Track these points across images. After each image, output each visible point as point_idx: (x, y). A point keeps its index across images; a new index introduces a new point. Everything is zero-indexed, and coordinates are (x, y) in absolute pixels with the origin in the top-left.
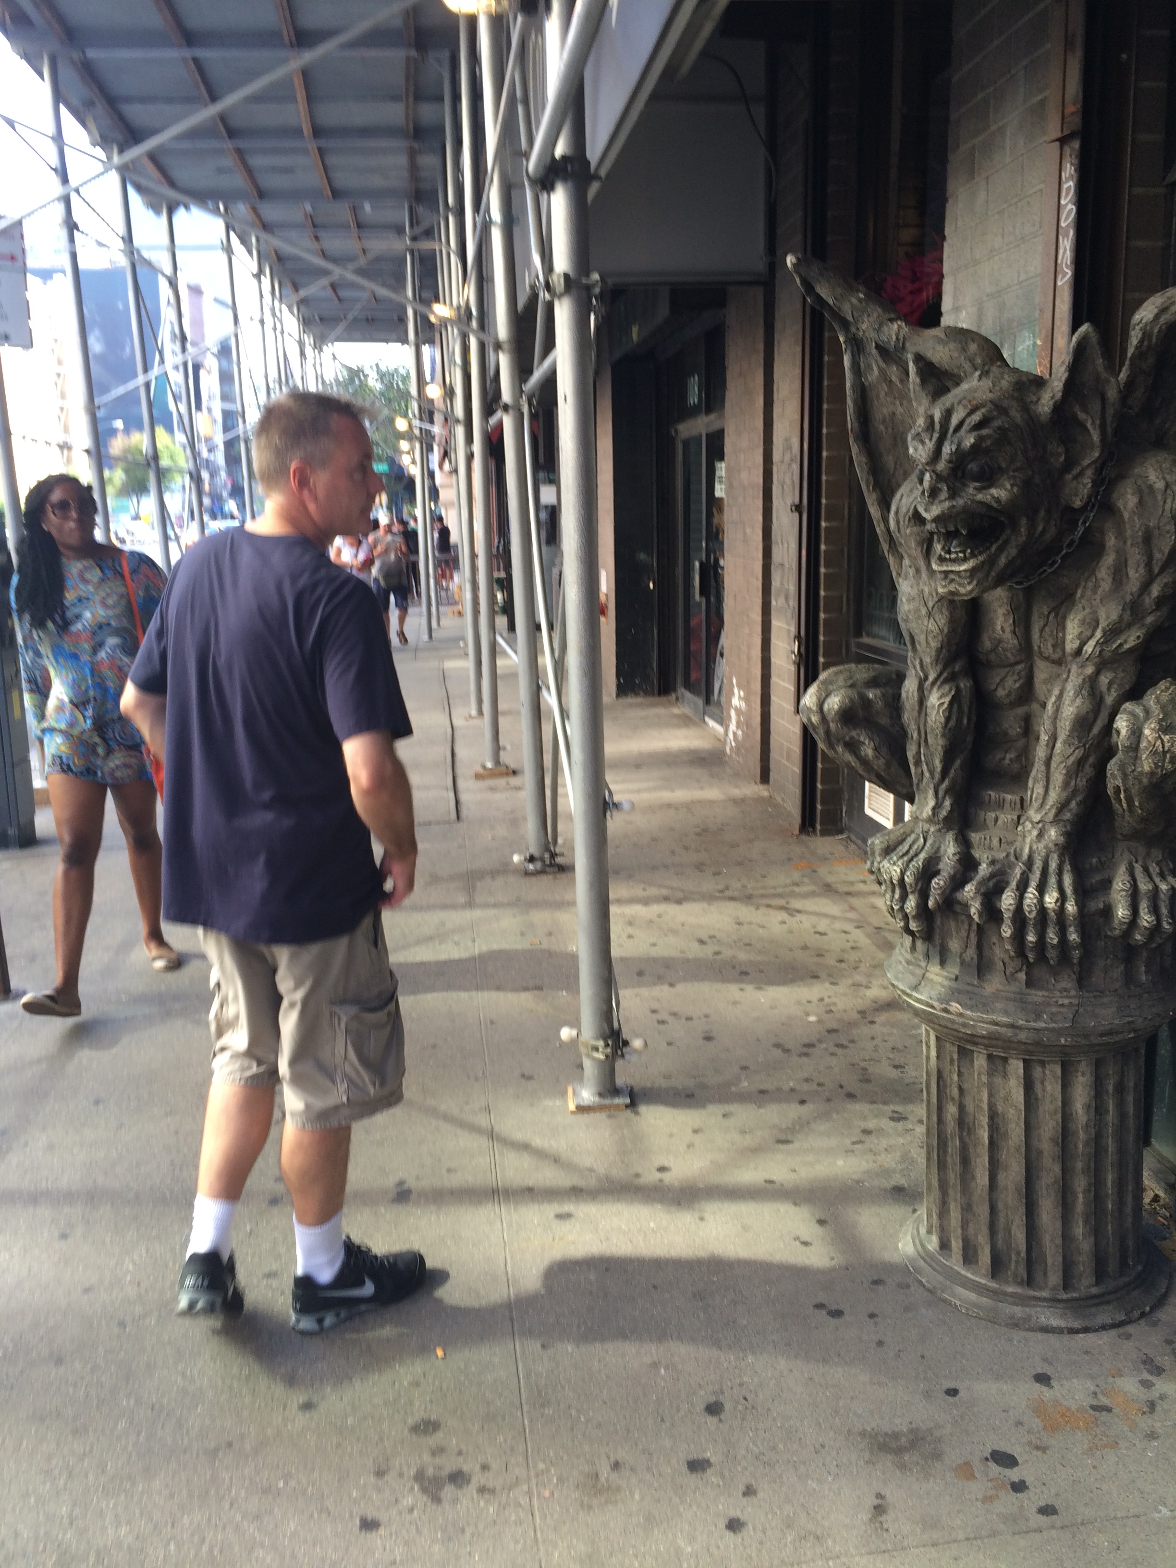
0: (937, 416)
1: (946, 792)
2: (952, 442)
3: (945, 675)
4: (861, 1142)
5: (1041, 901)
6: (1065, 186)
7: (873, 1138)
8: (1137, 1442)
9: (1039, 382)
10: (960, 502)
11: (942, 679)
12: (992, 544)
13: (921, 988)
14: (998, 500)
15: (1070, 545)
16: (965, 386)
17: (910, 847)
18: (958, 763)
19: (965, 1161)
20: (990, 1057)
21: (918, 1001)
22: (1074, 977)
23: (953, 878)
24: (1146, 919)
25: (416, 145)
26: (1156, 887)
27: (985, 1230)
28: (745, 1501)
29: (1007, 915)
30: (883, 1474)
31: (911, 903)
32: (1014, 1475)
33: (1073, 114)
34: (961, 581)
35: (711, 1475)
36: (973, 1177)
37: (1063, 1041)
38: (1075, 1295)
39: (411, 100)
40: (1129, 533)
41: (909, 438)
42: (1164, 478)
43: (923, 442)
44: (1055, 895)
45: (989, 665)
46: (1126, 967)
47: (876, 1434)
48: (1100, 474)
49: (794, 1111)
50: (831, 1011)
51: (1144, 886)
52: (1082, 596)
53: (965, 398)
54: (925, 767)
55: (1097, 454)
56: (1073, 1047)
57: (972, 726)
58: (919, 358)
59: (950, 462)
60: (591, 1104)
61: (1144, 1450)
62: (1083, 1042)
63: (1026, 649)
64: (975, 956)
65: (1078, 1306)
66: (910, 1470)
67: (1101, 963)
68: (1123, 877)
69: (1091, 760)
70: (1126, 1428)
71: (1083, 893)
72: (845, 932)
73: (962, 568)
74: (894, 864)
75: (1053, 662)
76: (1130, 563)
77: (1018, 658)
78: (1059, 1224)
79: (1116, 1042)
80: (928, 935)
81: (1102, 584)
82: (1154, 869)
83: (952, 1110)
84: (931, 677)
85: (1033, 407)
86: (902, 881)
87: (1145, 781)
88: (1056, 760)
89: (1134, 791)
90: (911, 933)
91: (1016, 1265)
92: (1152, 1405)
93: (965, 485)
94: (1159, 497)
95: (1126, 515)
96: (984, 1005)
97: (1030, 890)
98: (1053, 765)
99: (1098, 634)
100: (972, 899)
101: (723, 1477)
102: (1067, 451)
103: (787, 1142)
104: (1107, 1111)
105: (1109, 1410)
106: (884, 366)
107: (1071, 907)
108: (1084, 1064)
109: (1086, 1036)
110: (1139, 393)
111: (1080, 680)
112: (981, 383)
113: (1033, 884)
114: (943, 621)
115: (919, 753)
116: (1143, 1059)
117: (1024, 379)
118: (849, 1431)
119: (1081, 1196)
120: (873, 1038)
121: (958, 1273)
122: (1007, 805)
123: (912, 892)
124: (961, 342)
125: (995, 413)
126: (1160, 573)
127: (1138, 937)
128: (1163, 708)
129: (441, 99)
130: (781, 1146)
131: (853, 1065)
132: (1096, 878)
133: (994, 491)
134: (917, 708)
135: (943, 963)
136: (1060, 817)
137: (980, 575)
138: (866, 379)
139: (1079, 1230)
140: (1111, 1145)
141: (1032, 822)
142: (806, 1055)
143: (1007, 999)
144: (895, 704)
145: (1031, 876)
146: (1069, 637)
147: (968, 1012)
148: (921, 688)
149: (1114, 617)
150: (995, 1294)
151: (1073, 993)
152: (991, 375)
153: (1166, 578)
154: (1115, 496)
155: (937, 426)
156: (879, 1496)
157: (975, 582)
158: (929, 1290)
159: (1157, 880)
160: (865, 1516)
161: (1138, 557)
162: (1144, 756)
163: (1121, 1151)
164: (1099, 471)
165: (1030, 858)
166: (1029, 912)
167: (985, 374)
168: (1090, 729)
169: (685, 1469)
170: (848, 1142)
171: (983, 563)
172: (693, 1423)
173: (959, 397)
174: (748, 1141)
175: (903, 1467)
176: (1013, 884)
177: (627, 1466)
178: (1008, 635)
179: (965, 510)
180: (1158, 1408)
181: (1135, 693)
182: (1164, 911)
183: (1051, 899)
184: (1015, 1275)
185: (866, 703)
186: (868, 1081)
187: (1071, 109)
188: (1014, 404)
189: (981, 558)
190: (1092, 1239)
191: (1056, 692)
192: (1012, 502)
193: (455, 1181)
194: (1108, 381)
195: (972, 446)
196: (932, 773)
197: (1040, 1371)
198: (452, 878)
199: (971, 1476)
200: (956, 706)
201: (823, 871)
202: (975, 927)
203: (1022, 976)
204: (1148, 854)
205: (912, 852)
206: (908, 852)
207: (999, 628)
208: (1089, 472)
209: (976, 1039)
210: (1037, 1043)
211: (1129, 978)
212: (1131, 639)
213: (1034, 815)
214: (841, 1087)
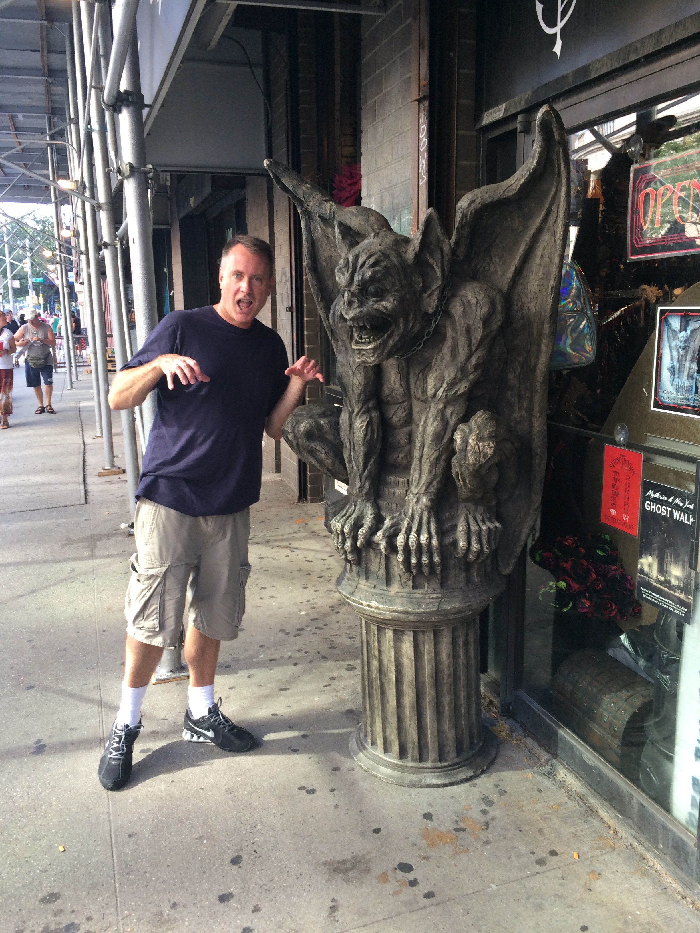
0: (351, 259)
1: (366, 478)
2: (359, 274)
3: (363, 410)
4: (329, 685)
5: (418, 539)
6: (422, 127)
7: (336, 682)
8: (479, 847)
9: (407, 241)
10: (365, 309)
11: (361, 412)
12: (384, 334)
13: (355, 594)
14: (386, 309)
15: (428, 335)
16: (366, 241)
17: (347, 511)
18: (372, 460)
19: (383, 693)
20: (395, 631)
21: (354, 601)
22: (438, 581)
23: (370, 528)
24: (475, 546)
25: (50, 80)
26: (480, 528)
27: (395, 732)
28: (253, 915)
29: (400, 548)
30: (337, 886)
31: (348, 544)
32: (411, 876)
33: (424, 86)
34: (368, 355)
35: (233, 903)
36: (388, 702)
37: (433, 619)
38: (445, 764)
39: (45, 51)
40: (458, 328)
41: (336, 271)
42: (476, 297)
43: (343, 274)
44: (426, 535)
45: (388, 403)
46: (466, 574)
47: (333, 863)
48: (443, 294)
49: (290, 670)
50: (314, 608)
51: (474, 528)
52: (435, 364)
53: (366, 248)
54: (354, 464)
55: (440, 283)
56: (438, 622)
57: (380, 438)
58: (340, 224)
59: (358, 285)
60: (165, 677)
61: (483, 852)
62: (445, 618)
63: (408, 393)
64: (385, 573)
65: (446, 770)
66: (352, 882)
67: (452, 573)
68: (462, 524)
69: (443, 457)
70: (473, 840)
71: (442, 533)
72: (324, 560)
73: (368, 348)
74: (338, 522)
75: (422, 401)
76: (459, 344)
77: (404, 399)
78: (435, 724)
79: (462, 617)
80: (358, 562)
81: (446, 357)
82: (479, 518)
83: (375, 663)
84: (356, 411)
85: (403, 255)
86: (342, 531)
87: (471, 469)
88: (425, 457)
89: (466, 474)
90: (349, 562)
91: (412, 750)
92: (487, 824)
93: (368, 299)
94: (474, 308)
95: (457, 318)
96: (390, 601)
97: (412, 533)
98: (423, 461)
99: (445, 385)
100: (381, 540)
101: (240, 903)
102: (424, 281)
103: (286, 689)
104: (459, 657)
105: (464, 830)
106: (324, 227)
107: (435, 542)
108: (446, 630)
109: (446, 615)
110: (462, 248)
111: (436, 412)
112: (375, 240)
113: (414, 530)
114: (361, 378)
115: (350, 455)
116: (478, 625)
117: (399, 238)
118: (317, 863)
119: (447, 706)
120: (338, 622)
121: (382, 758)
122: (400, 484)
123: (348, 538)
124: (365, 216)
125: (383, 258)
126: (476, 351)
127: (471, 557)
128: (479, 427)
129: (64, 52)
130: (282, 692)
131: (326, 639)
132: (449, 524)
133: (383, 303)
134: (348, 429)
135: (367, 578)
136: (428, 491)
137: (378, 352)
138: (315, 236)
139: (447, 726)
140: (462, 676)
141: (413, 494)
142: (299, 635)
143: (402, 597)
144: (336, 427)
145: (413, 525)
146: (429, 387)
147: (382, 606)
148: (350, 418)
149: (452, 375)
150: (402, 769)
151: (438, 591)
152: (380, 235)
153: (479, 354)
154: (450, 307)
155: (351, 265)
156: (334, 900)
157: (376, 356)
158: (366, 771)
159: (481, 524)
160: (325, 914)
161: (464, 342)
162: (470, 455)
163: (468, 678)
164: (442, 292)
165: (413, 515)
166: (413, 546)
167: (377, 235)
168: (442, 439)
169: (217, 902)
170: (321, 686)
171: (380, 344)
172: (223, 872)
173: (363, 248)
174: (263, 691)
175: (348, 881)
176: (403, 531)
177: (181, 904)
178: (398, 386)
179: (368, 314)
180: (491, 826)
181: (465, 419)
182: (485, 541)
183: (424, 538)
184: (413, 757)
185: (319, 427)
186: (334, 648)
187: (423, 83)
188: (393, 253)
189: (379, 342)
190: (454, 731)
191: (424, 419)
192: (394, 310)
193: (75, 736)
194: (444, 241)
195: (370, 277)
196: (358, 467)
197: (426, 811)
198: (81, 541)
199: (387, 881)
200: (370, 427)
201: (311, 523)
202: (384, 556)
203: (410, 583)
204: (476, 510)
205: (348, 514)
206: (346, 514)
207: (392, 382)
208: (436, 293)
209: (386, 622)
210: (419, 622)
211: (468, 580)
212: (462, 388)
213: (414, 490)
214: (319, 653)
